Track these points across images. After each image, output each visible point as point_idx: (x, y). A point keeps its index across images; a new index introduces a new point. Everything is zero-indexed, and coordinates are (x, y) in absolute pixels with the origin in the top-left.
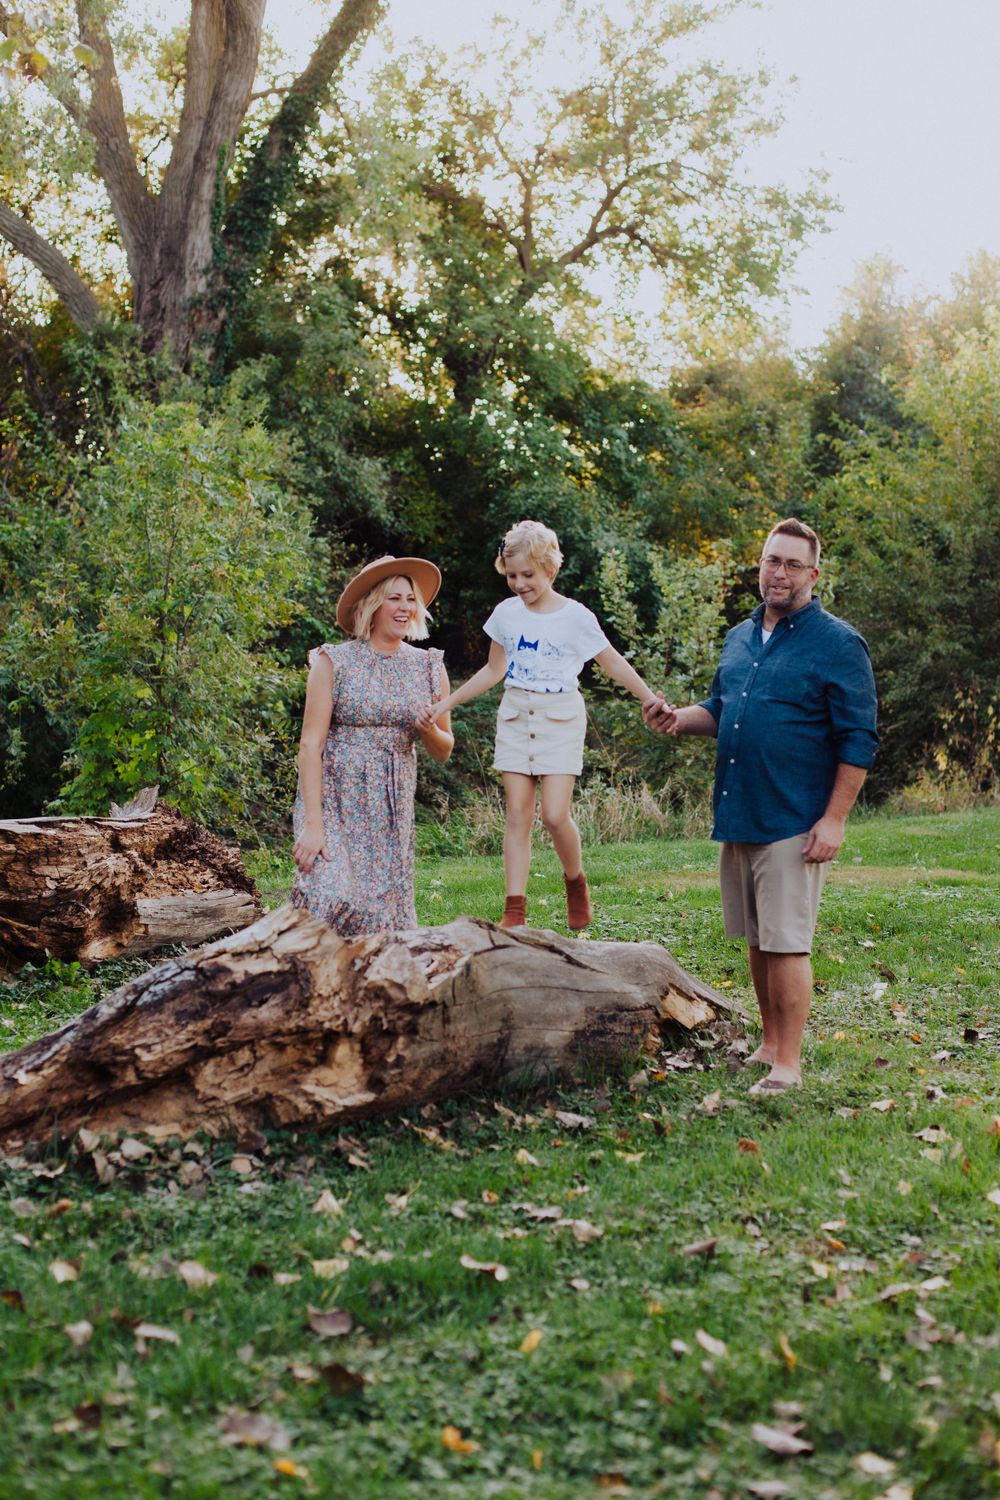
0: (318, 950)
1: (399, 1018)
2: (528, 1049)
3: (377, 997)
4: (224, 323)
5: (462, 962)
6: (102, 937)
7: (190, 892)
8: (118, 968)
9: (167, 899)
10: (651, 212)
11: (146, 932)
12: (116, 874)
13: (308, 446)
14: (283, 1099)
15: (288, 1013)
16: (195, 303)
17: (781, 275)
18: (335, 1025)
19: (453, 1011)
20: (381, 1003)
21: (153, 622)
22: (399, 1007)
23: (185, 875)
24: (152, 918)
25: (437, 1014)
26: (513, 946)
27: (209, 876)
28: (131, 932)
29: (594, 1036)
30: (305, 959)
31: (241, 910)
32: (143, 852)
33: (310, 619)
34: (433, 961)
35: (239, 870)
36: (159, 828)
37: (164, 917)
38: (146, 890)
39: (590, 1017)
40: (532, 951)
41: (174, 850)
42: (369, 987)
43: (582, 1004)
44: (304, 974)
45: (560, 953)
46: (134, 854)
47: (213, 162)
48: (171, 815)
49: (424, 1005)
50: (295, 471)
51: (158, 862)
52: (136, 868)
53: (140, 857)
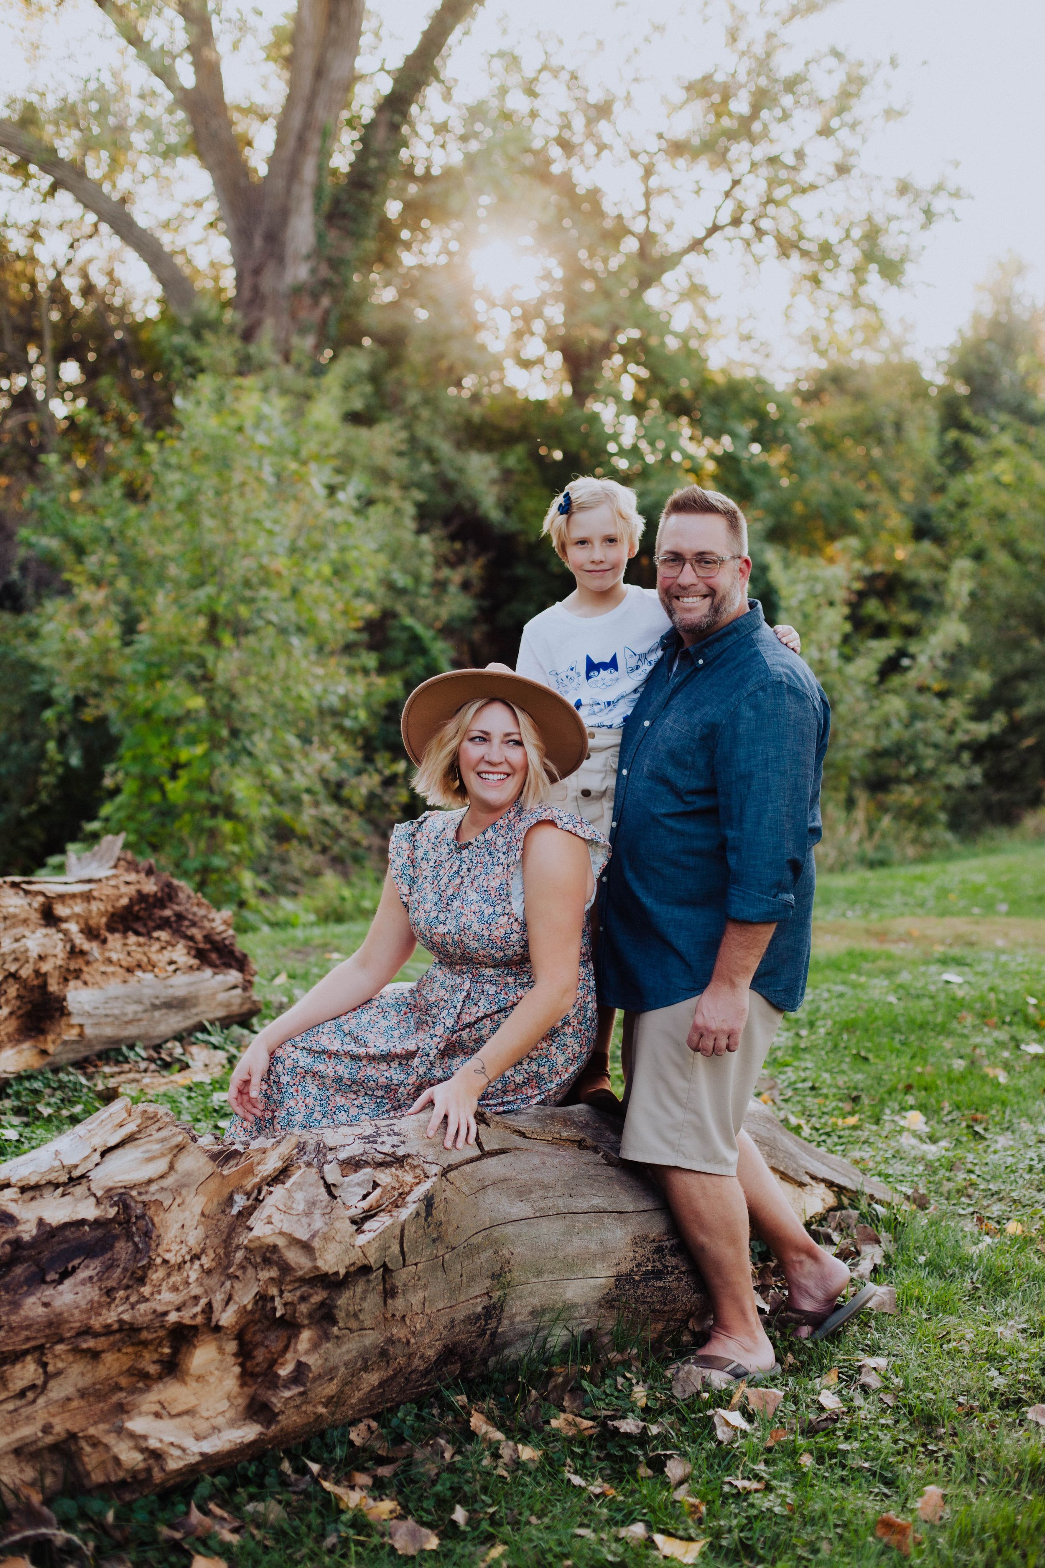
0: (165, 1183)
1: (303, 1299)
2: (536, 1313)
3: (267, 1262)
4: (327, 313)
5: (420, 1191)
6: (19, 1042)
7: (149, 976)
8: (37, 1085)
9: (115, 987)
10: (777, 203)
11: (81, 1035)
12: (41, 958)
13: (413, 440)
14: (95, 1443)
15: (109, 1292)
16: (297, 291)
17: (909, 267)
18: (190, 1315)
19: (402, 1277)
20: (274, 1273)
21: (202, 623)
22: (303, 1281)
23: (145, 954)
24: (89, 1015)
25: (372, 1285)
26: (517, 1149)
27: (180, 954)
28: (59, 1035)
29: (647, 1280)
30: (144, 1198)
31: (222, 997)
32: (87, 924)
33: (409, 621)
34: (374, 1188)
35: (227, 942)
36: (115, 891)
37: (108, 1012)
38: (85, 977)
39: (641, 1251)
40: (548, 1155)
41: (137, 918)
42: (252, 1246)
43: (627, 1233)
44: (141, 1223)
45: (596, 1150)
46: (73, 927)
47: (315, 143)
48: (138, 872)
49: (348, 1274)
50: (398, 466)
51: (110, 937)
52: (73, 947)
53: (82, 931)
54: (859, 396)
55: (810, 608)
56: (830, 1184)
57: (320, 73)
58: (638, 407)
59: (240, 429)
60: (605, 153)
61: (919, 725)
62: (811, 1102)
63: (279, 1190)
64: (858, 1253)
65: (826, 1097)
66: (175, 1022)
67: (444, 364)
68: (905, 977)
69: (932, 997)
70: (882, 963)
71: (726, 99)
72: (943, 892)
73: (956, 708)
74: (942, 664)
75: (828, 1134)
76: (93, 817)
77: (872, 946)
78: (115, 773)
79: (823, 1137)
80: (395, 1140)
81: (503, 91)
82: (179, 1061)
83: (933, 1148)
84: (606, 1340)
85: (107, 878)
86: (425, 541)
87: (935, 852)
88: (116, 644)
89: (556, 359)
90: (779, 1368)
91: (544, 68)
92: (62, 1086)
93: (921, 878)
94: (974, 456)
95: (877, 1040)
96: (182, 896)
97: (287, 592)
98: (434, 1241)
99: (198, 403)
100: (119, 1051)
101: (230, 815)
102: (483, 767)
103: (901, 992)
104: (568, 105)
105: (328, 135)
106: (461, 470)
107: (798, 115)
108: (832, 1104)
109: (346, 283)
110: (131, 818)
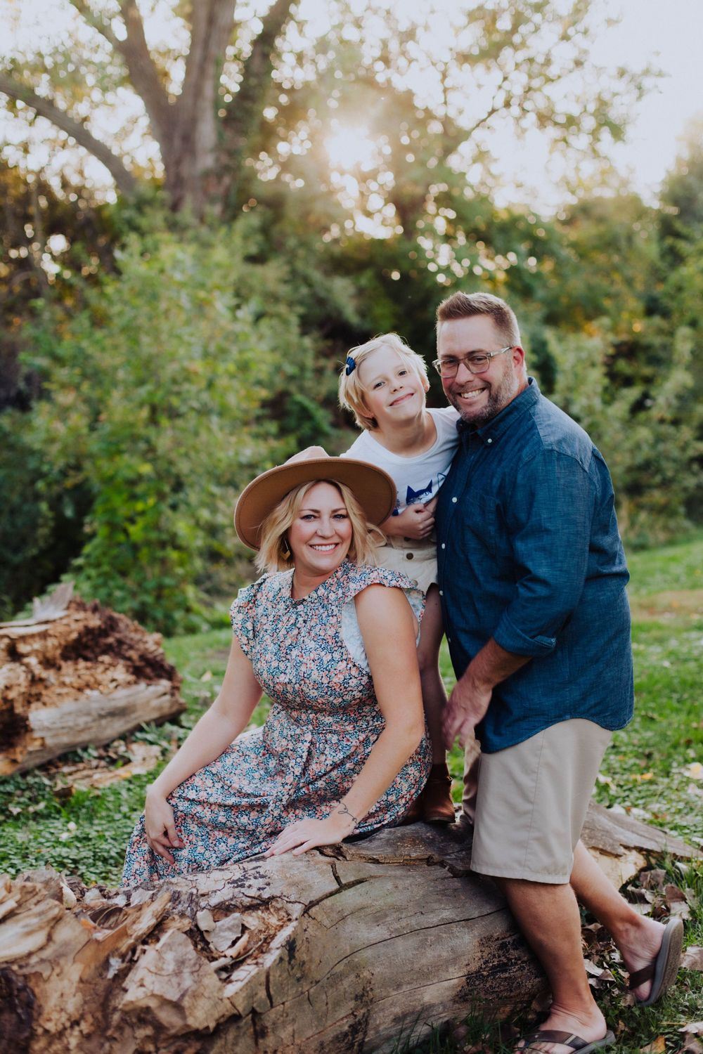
2: (398, 1019)
3: (142, 1022)
4: (228, 188)
5: (282, 939)
7: (95, 693)
8: (10, 788)
9: (68, 705)
10: (535, 91)
11: (43, 745)
12: (8, 688)
13: (294, 272)
16: (206, 174)
17: (629, 129)
19: (271, 1017)
20: (148, 1031)
21: (145, 413)
22: (175, 1037)
23: (92, 675)
24: (49, 729)
25: (243, 1030)
26: (371, 877)
27: (120, 673)
28: (25, 747)
29: (494, 974)
30: (26, 971)
31: (155, 703)
32: (45, 657)
33: (299, 397)
34: (243, 932)
35: (158, 659)
36: (67, 629)
37: (64, 725)
38: (45, 699)
39: (487, 951)
40: (400, 878)
41: (86, 647)
42: (127, 1009)
43: (474, 937)
44: (24, 995)
45: (442, 864)
46: (33, 661)
47: (211, 70)
48: (85, 610)
49: (218, 1025)
50: (284, 290)
51: (63, 663)
52: (33, 676)
53: (40, 663)
54: (601, 220)
55: (579, 369)
56: (640, 850)
57: (211, 20)
58: (448, 238)
59: (162, 271)
60: (414, 64)
61: (661, 447)
62: (614, 760)
63: (151, 950)
64: (668, 910)
65: (625, 754)
66: (119, 726)
67: (312, 218)
68: (673, 644)
69: (696, 660)
70: (655, 633)
71: (494, 20)
72: (691, 569)
73: (686, 433)
74: (675, 402)
75: (630, 790)
76: (77, 555)
77: (645, 618)
78: (91, 523)
79: (627, 793)
80: (260, 882)
81: (340, 26)
82: (122, 757)
84: (462, 1030)
85: (61, 619)
86: (307, 342)
87: (680, 536)
88: (85, 431)
89: (391, 210)
90: (612, 1035)
91: (368, 8)
92: (30, 788)
93: (673, 559)
94: (685, 254)
95: (659, 701)
96: (122, 625)
97: (203, 384)
98: (298, 980)
99: (131, 255)
100: (75, 753)
101: (177, 547)
102: (316, 541)
103: (673, 658)
104: (386, 34)
105: (219, 64)
106: (329, 291)
107: (545, 28)
108: (630, 761)
109: (239, 167)
110: (104, 554)
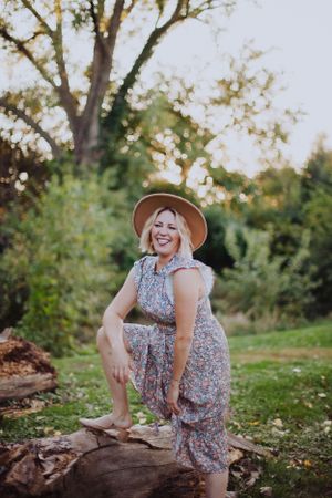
5: (72, 464)
9: (5, 380)
10: (247, 118)
13: (131, 195)
17: (288, 137)
23: (17, 368)
26: (114, 445)
27: (29, 368)
31: (44, 383)
36: (7, 347)
39: (162, 480)
41: (15, 356)
45: (146, 443)
48: (16, 340)
51: (4, 362)
55: (257, 246)
56: (241, 449)
57: (99, 79)
59: (66, 192)
61: (294, 284)
62: (243, 416)
63: (18, 464)
64: (250, 475)
65: (248, 414)
66: (27, 391)
68: (281, 370)
69: (289, 377)
70: (274, 366)
71: (230, 86)
72: (299, 340)
73: (306, 278)
75: (247, 428)
76: (20, 320)
77: (273, 359)
78: (28, 305)
79: (245, 430)
80: (67, 443)
81: (159, 85)
82: (27, 405)
83: (283, 433)
85: (5, 343)
87: (300, 325)
88: (27, 263)
91: (173, 77)
93: (292, 335)
94: (312, 196)
95: (269, 393)
96: (32, 348)
97: (82, 245)
98: (78, 481)
99: (53, 184)
100: (7, 402)
101: (67, 319)
103: (279, 376)
104: (180, 89)
108: (251, 417)
110: (33, 320)
